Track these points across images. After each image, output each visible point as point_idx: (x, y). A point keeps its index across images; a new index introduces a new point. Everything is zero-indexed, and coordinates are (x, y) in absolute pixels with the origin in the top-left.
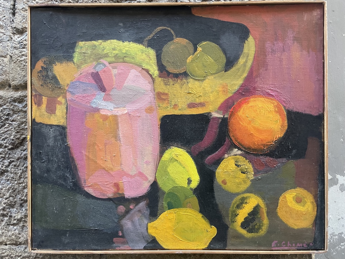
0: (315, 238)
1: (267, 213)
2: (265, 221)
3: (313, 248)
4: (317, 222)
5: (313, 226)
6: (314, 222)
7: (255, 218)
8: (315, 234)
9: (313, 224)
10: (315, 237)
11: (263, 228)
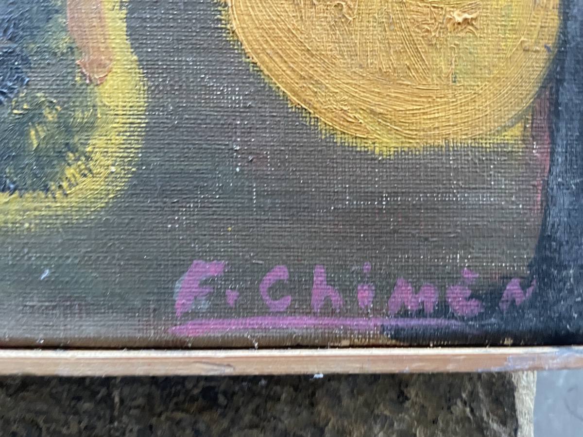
0: (545, 239)
1: (131, 11)
2: (111, 83)
3: (531, 321)
4: (564, 99)
5: (532, 136)
6: (539, 95)
7: (25, 60)
8: (548, 201)
9: (533, 111)
10: (544, 224)
11: (96, 143)
